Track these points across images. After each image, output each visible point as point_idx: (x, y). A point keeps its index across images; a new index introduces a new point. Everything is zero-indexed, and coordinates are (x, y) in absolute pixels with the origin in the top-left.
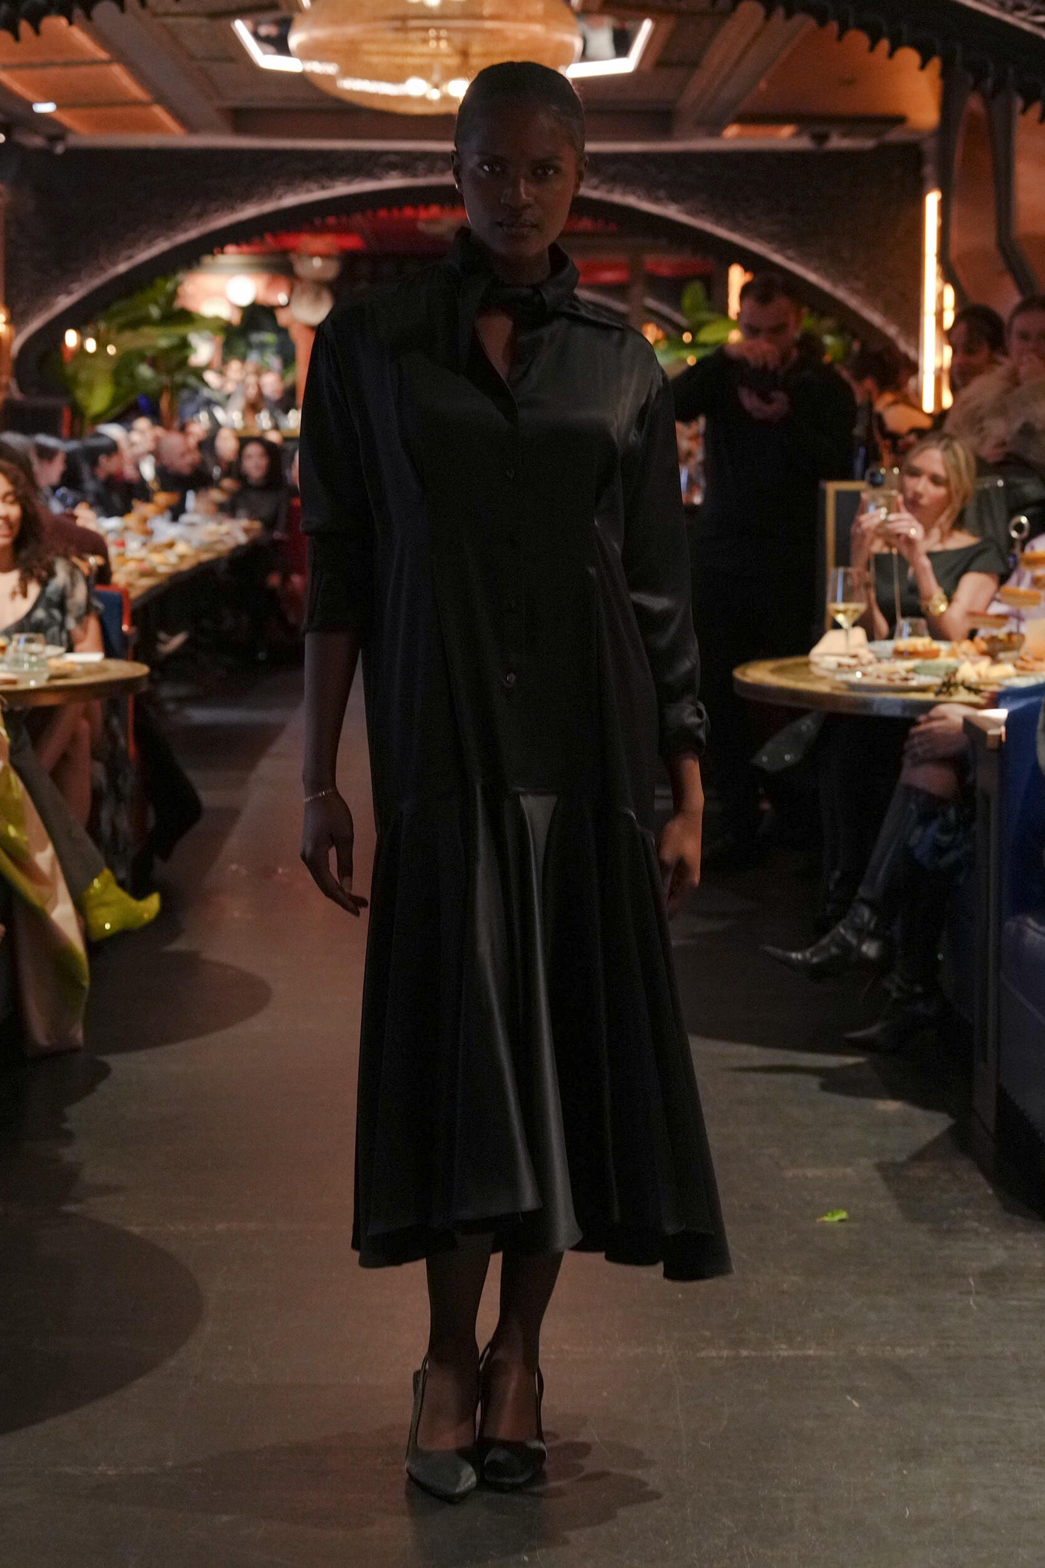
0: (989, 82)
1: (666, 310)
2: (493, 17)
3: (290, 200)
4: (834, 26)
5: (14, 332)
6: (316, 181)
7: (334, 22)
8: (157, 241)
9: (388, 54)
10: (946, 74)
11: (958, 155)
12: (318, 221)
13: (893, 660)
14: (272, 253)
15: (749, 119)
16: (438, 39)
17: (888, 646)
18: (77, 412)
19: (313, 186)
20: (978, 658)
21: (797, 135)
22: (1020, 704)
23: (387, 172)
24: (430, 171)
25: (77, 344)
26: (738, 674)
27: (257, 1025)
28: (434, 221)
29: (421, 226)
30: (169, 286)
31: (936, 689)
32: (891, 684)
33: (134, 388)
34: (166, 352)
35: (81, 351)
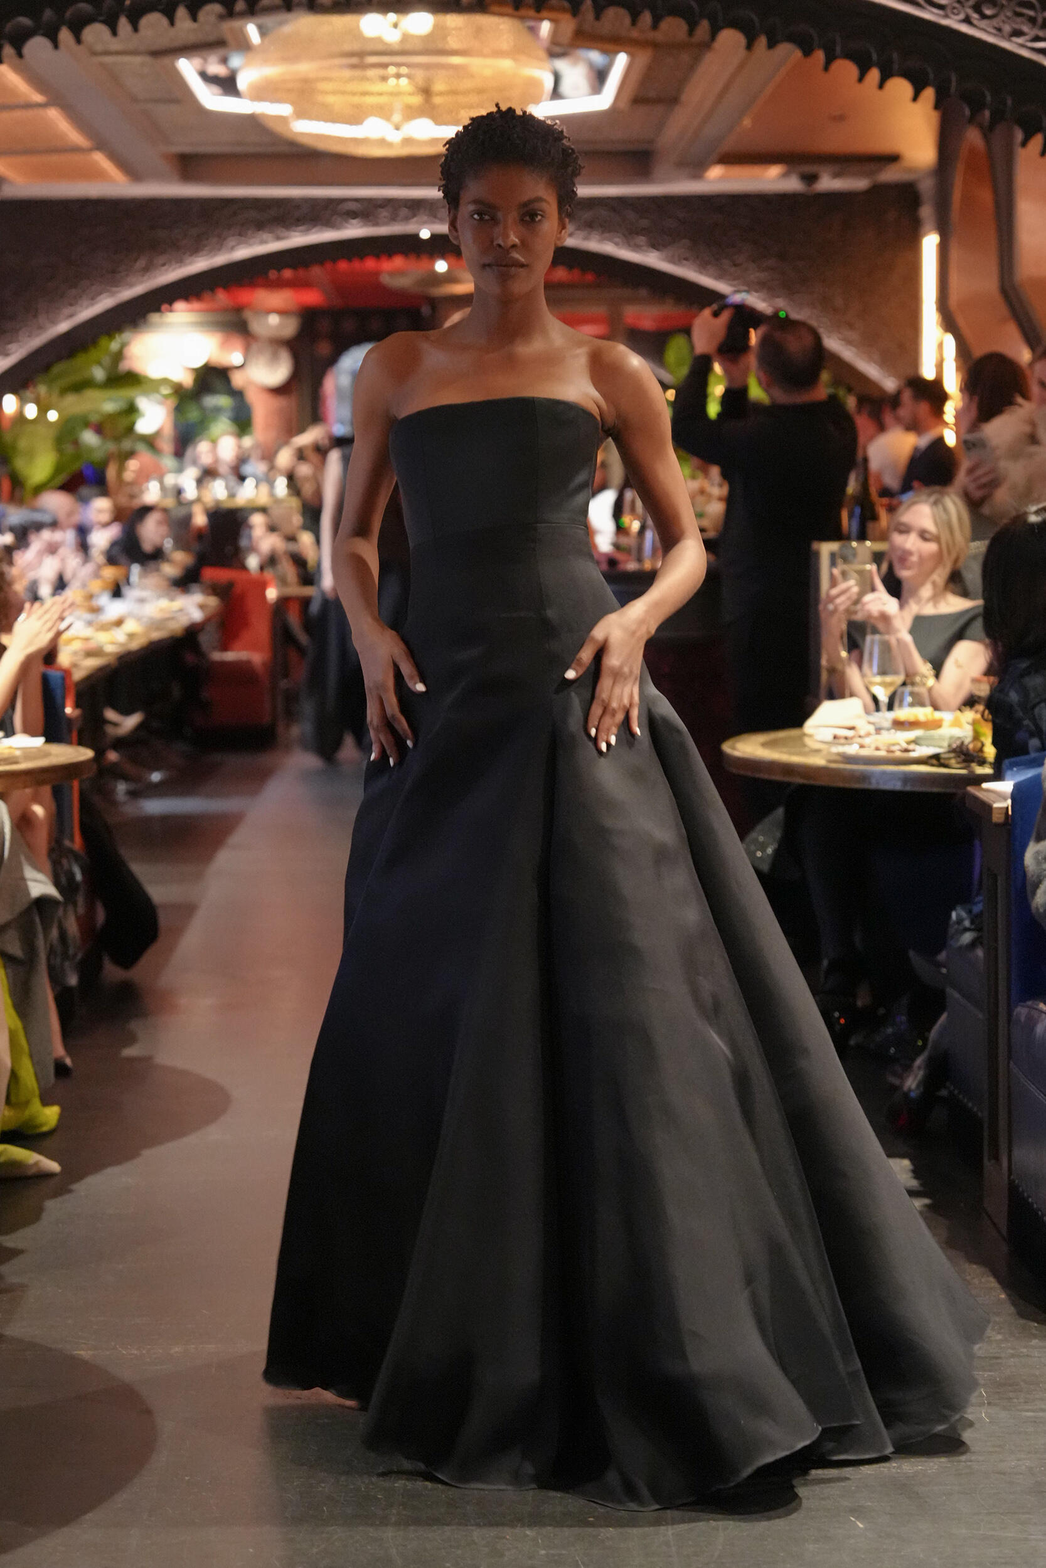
0: (987, 114)
2: (458, 53)
3: (242, 253)
4: (820, 55)
6: (270, 232)
7: (286, 59)
8: (102, 296)
9: (343, 93)
10: (941, 103)
11: (956, 193)
12: (273, 274)
13: (892, 731)
14: (225, 310)
15: (730, 159)
16: (398, 76)
17: (889, 717)
18: (17, 481)
19: (265, 236)
21: (785, 175)
22: (1028, 774)
23: (347, 222)
24: (393, 219)
25: (16, 410)
26: (727, 748)
27: (215, 1134)
28: (400, 272)
29: (386, 279)
30: (114, 346)
31: (936, 760)
32: (891, 755)
33: (77, 456)
34: (112, 417)
35: (20, 418)
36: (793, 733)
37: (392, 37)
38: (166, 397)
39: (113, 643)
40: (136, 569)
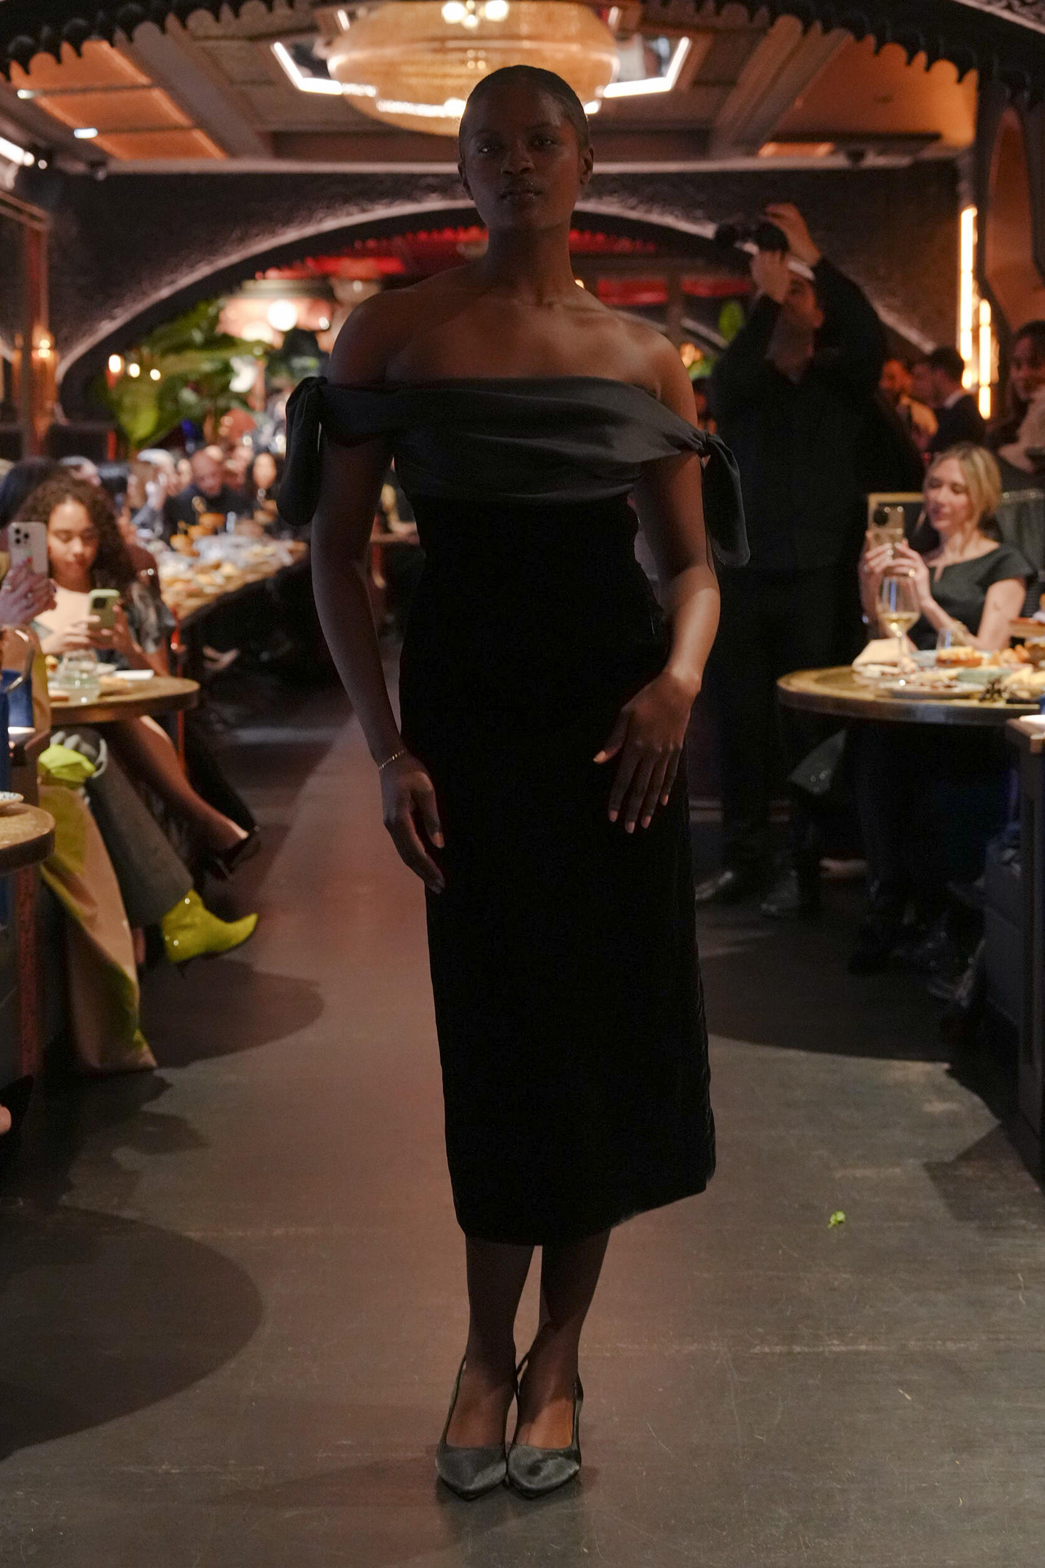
1: (703, 330)
3: (330, 224)
4: (871, 40)
5: (58, 357)
6: (357, 205)
7: (373, 44)
8: (200, 265)
9: (426, 75)
11: (993, 171)
12: (358, 245)
13: (935, 668)
14: (313, 278)
15: (783, 138)
16: (476, 60)
17: (930, 655)
18: (122, 437)
19: (354, 209)
20: (1021, 666)
21: (833, 153)
23: (428, 195)
25: (122, 369)
26: (782, 683)
27: (309, 1036)
28: (475, 243)
29: (461, 249)
30: (212, 311)
31: (979, 696)
32: (934, 691)
33: (178, 413)
34: (208, 377)
35: (125, 376)
36: (844, 670)
37: (471, 22)
38: (257, 358)
39: (212, 585)
40: (232, 517)
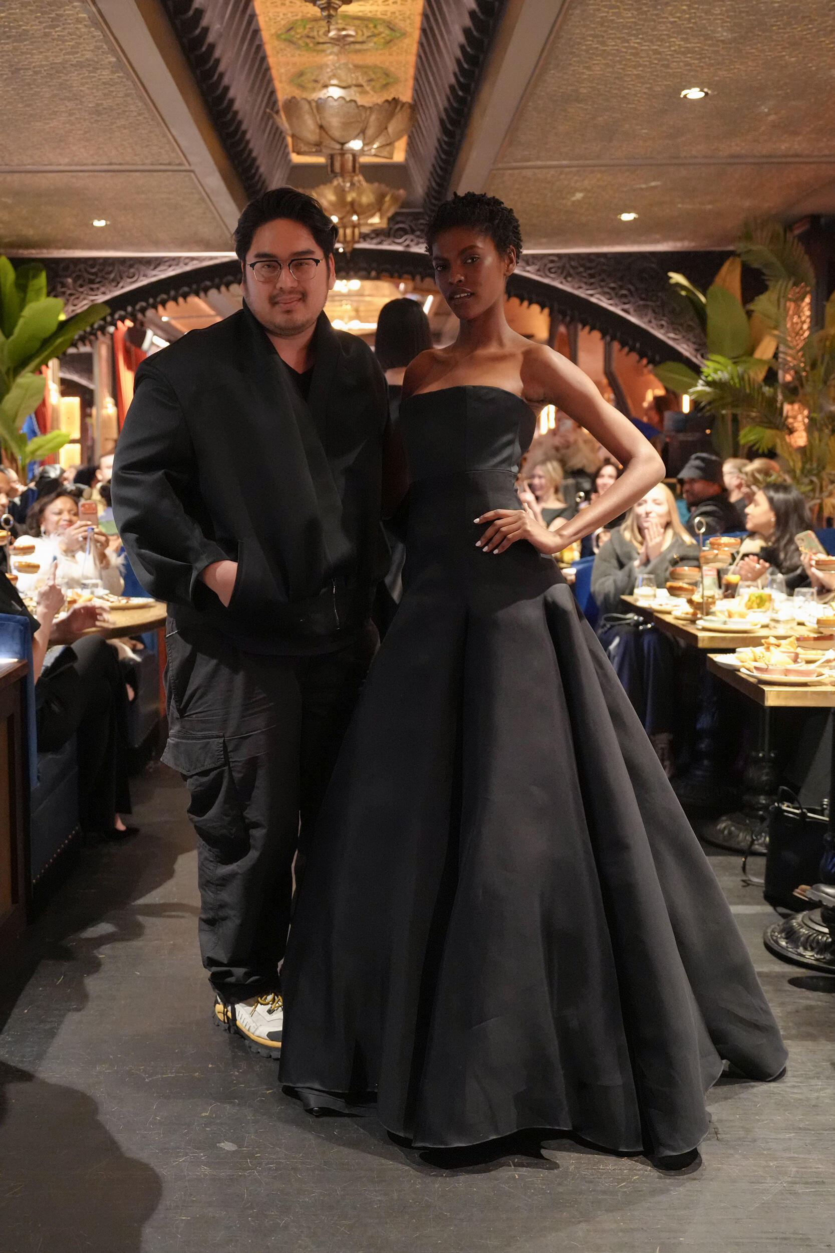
0: (568, 319)
2: (369, 296)
10: (551, 314)
22: (581, 567)
